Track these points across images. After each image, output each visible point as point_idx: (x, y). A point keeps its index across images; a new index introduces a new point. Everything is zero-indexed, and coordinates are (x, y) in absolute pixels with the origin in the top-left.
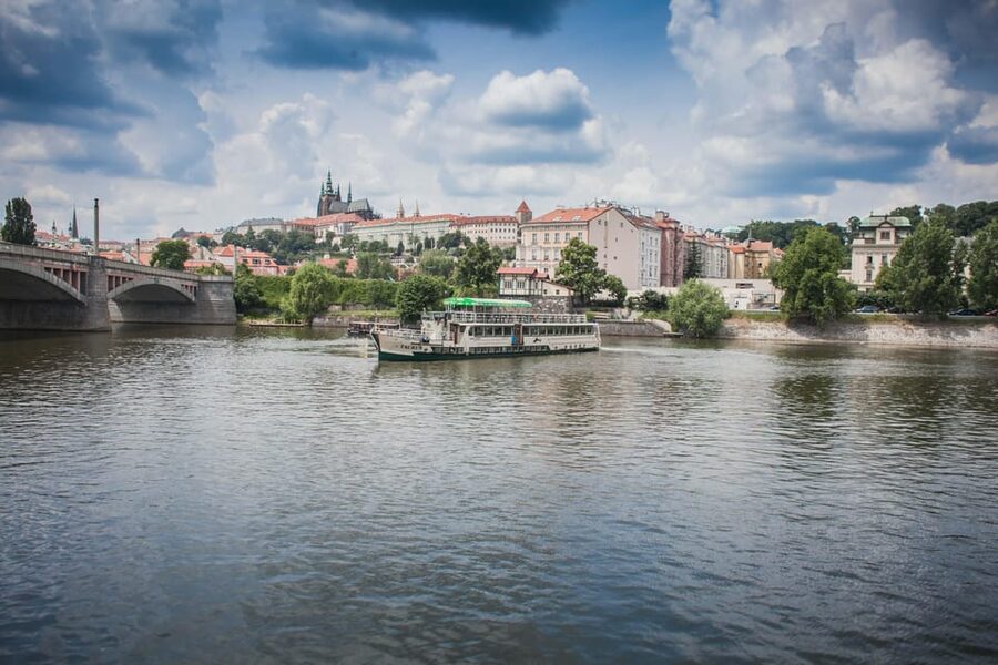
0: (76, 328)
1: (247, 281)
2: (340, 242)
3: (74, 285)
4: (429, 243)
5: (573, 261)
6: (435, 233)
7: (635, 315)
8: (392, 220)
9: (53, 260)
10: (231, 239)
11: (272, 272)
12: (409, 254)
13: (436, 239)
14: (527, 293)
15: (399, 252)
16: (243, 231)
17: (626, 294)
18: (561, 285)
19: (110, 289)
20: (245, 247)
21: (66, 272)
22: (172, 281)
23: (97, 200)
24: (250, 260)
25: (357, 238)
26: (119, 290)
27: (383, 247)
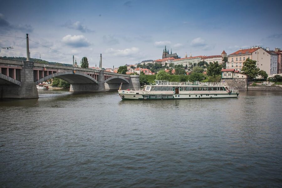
0: (96, 91)
1: (143, 76)
2: (169, 66)
3: (95, 79)
4: (195, 64)
5: (248, 66)
6: (197, 61)
7: (271, 84)
8: (184, 58)
9: (90, 72)
10: (139, 66)
11: (151, 74)
12: (189, 68)
13: (197, 63)
14: (232, 77)
15: (186, 68)
16: (142, 64)
17: (267, 76)
18: (243, 74)
19: (105, 80)
20: (143, 68)
21: (93, 75)
22: (122, 77)
23: (101, 54)
24: (144, 71)
25: (174, 64)
26: (108, 80)
27: (181, 66)
